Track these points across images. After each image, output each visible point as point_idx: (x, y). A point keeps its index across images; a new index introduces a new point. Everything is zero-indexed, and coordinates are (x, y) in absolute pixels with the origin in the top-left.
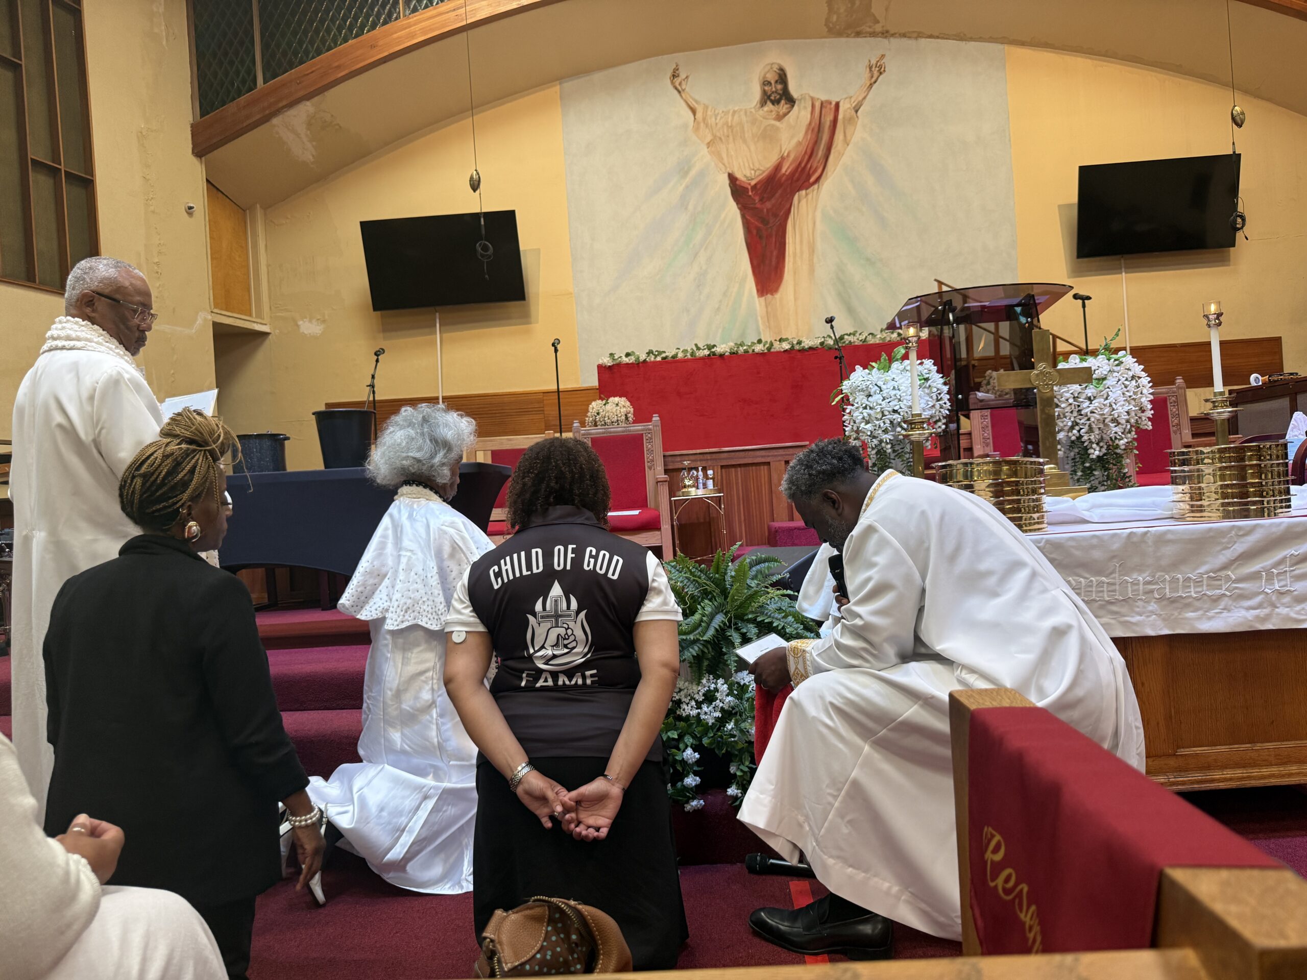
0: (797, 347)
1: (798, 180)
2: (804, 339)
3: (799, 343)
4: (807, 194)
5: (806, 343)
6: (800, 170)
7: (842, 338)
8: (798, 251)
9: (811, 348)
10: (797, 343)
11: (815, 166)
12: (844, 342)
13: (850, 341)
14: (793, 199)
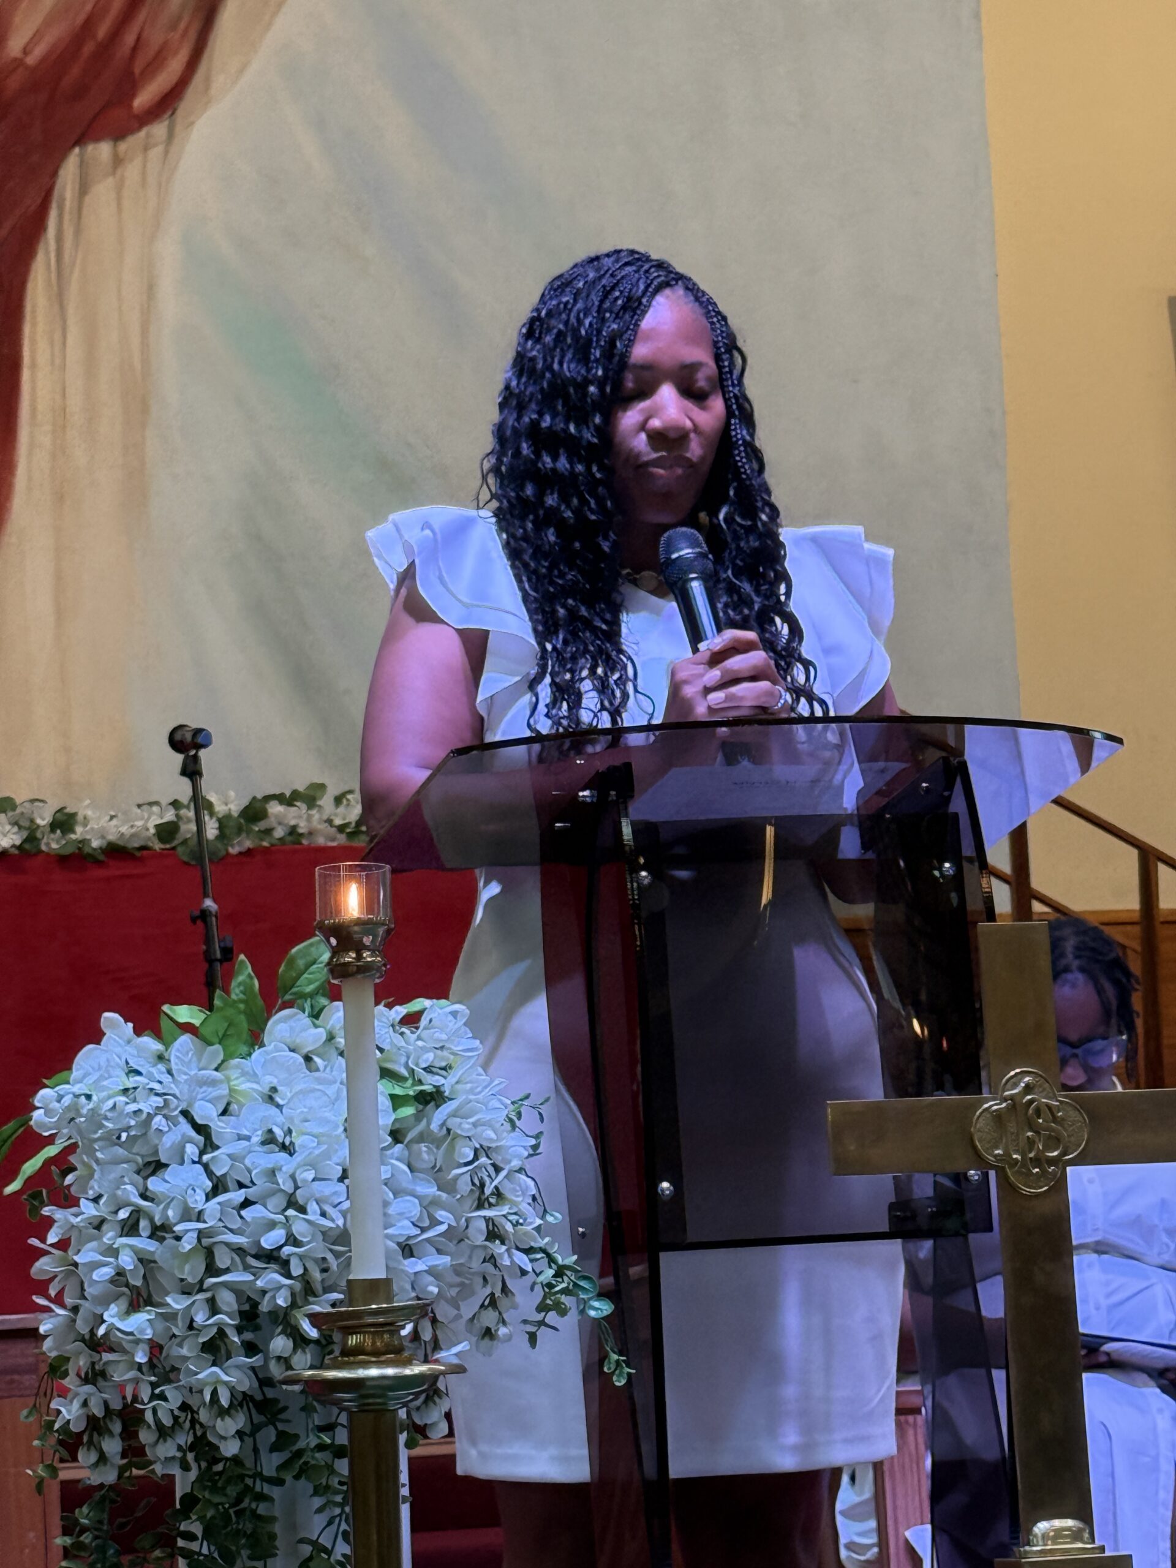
0: (53, 843)
1: (80, 92)
2: (84, 809)
3: (64, 822)
4: (118, 161)
5: (93, 825)
6: (88, 48)
7: (254, 812)
8: (75, 402)
9: (116, 852)
10: (54, 826)
11: (156, 38)
12: (268, 831)
13: (293, 830)
14: (54, 174)
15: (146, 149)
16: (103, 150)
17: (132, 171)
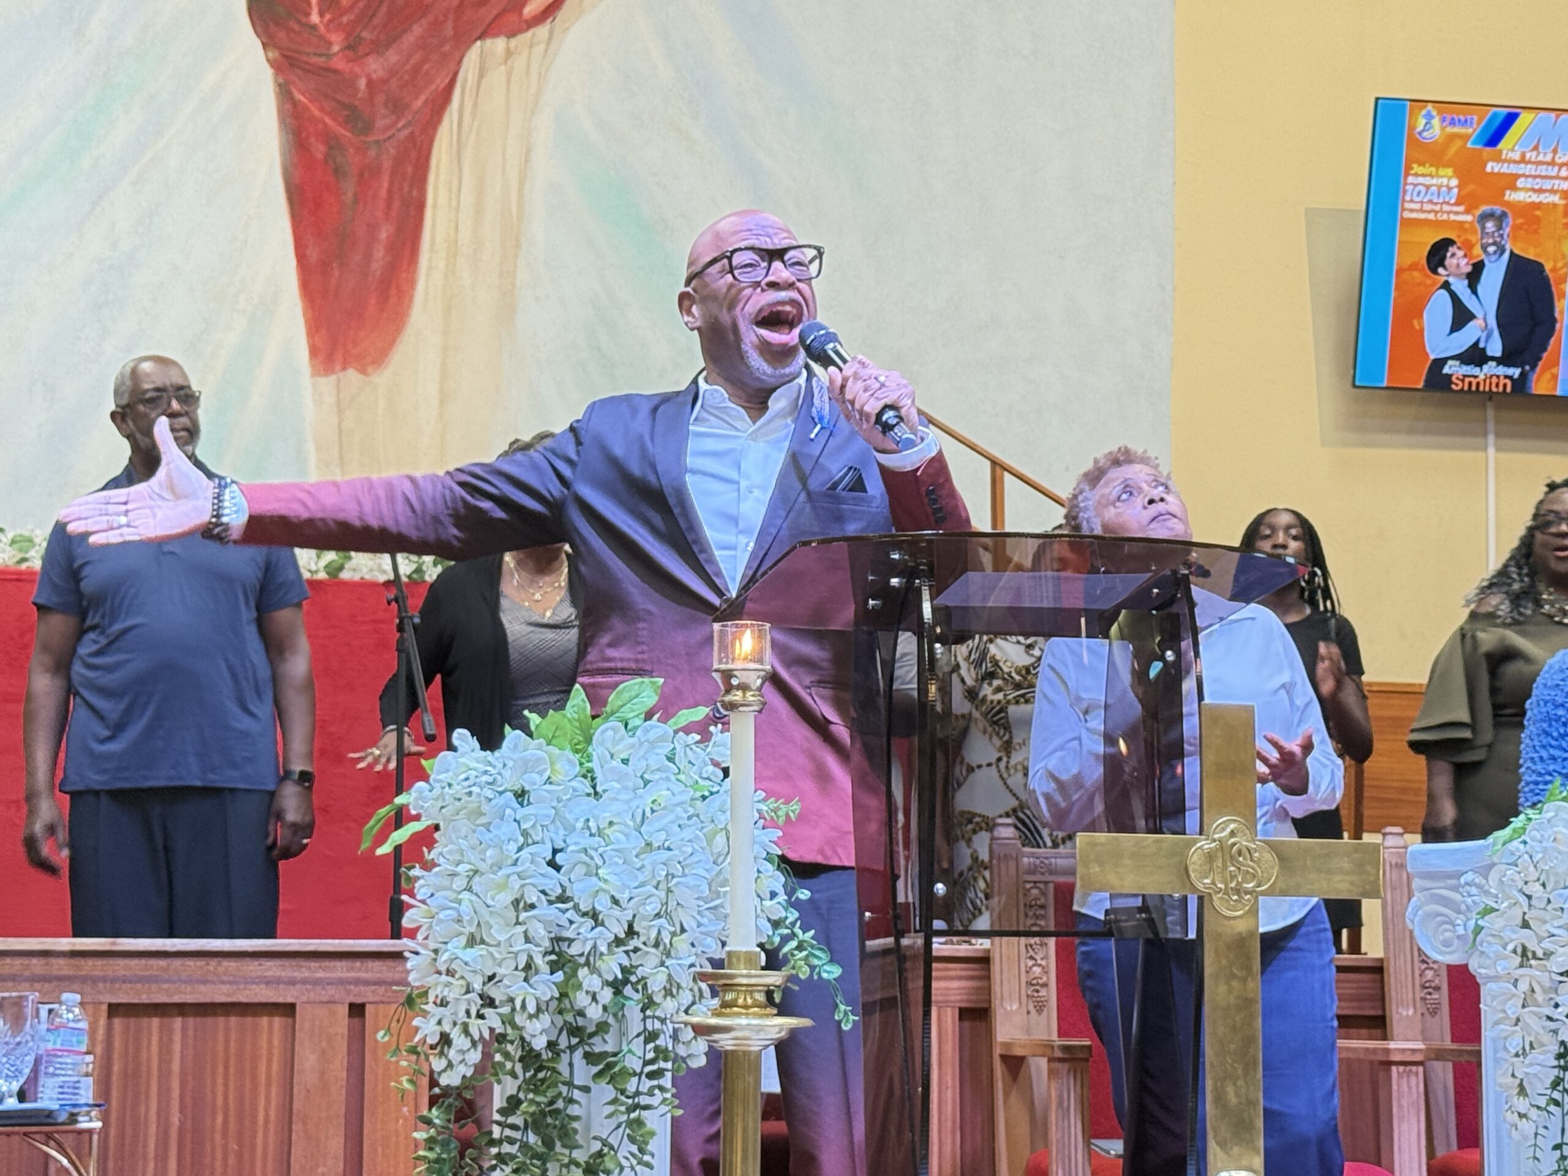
4: (509, 53)
14: (460, 62)
15: (531, 46)
16: (498, 45)
17: (519, 62)
